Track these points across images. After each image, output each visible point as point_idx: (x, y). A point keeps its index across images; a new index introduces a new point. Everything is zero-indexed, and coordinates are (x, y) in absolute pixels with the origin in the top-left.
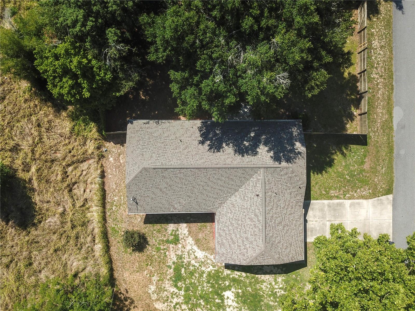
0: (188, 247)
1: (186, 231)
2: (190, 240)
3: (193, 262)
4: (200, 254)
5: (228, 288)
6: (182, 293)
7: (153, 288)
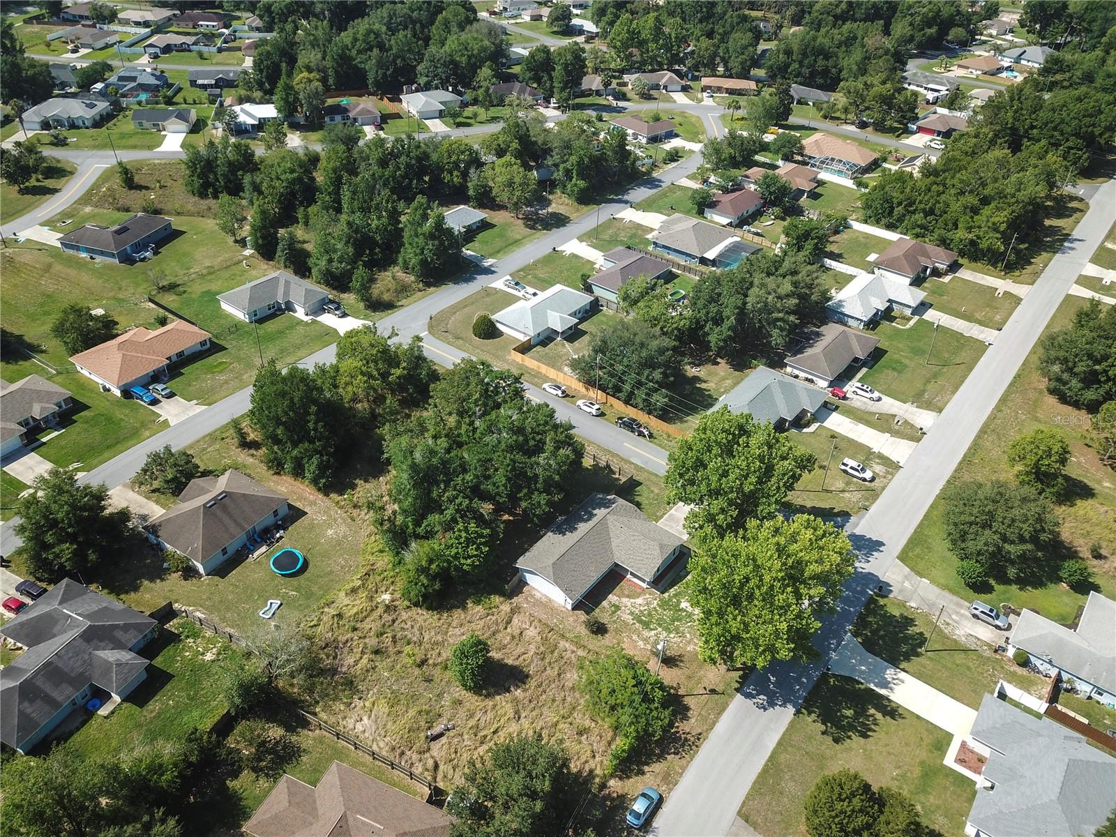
0: (629, 604)
1: (616, 598)
2: (624, 600)
3: (642, 608)
4: (640, 601)
5: (679, 602)
6: (660, 629)
7: (641, 643)
